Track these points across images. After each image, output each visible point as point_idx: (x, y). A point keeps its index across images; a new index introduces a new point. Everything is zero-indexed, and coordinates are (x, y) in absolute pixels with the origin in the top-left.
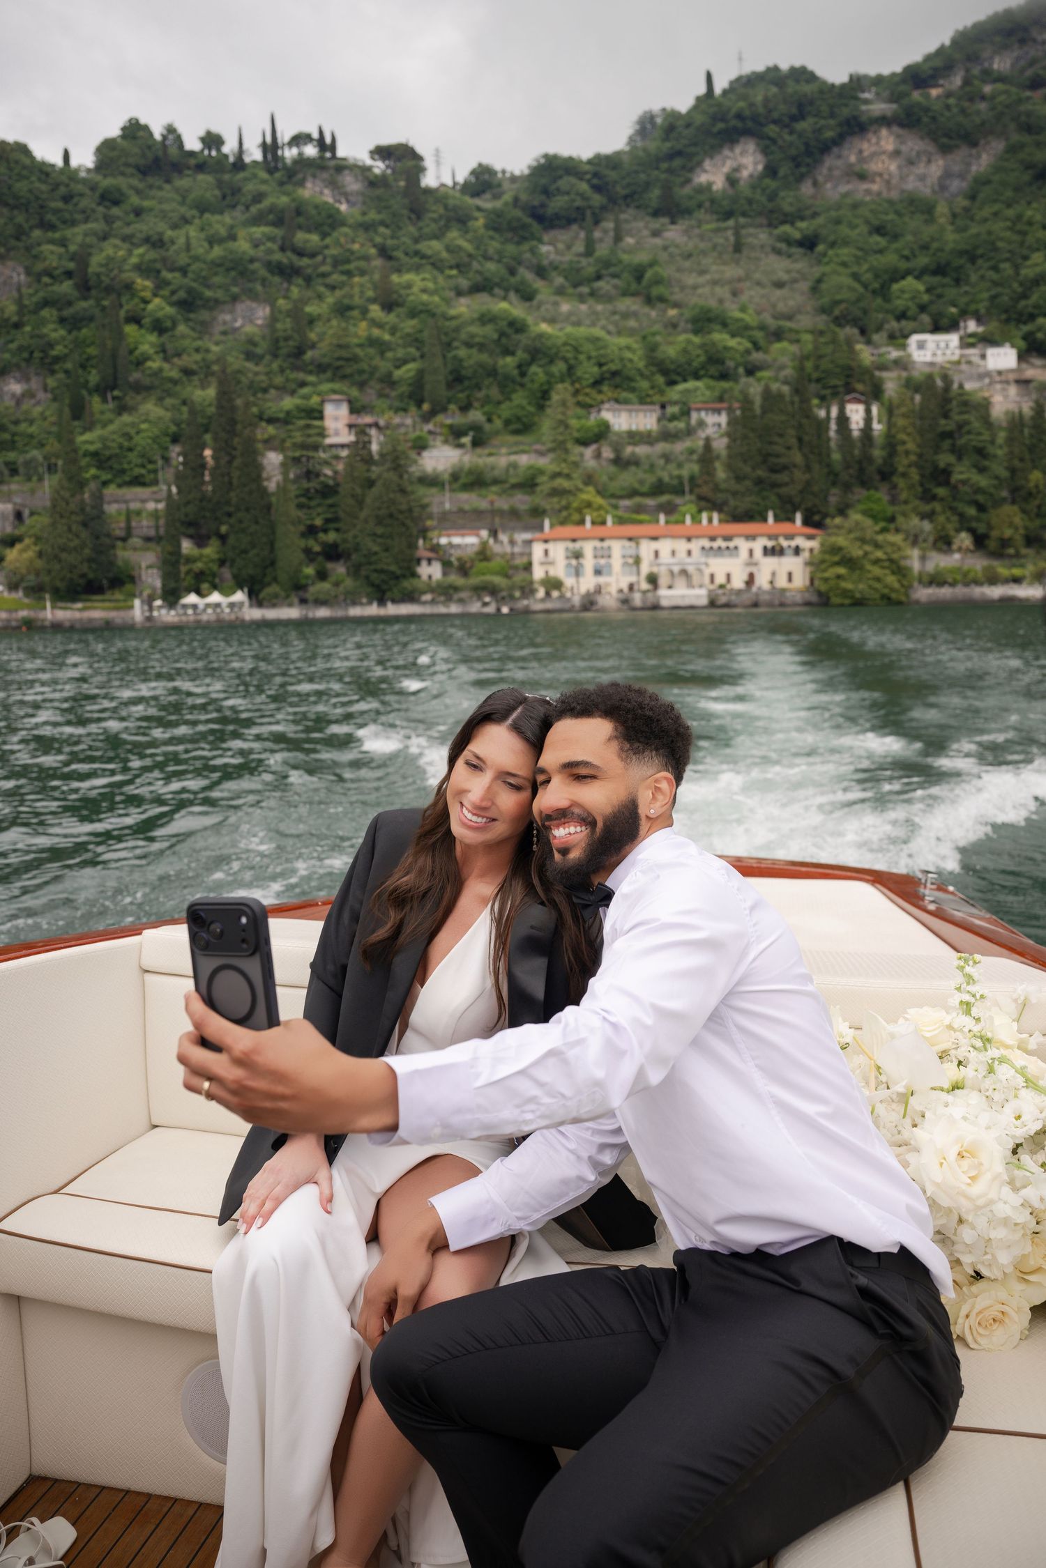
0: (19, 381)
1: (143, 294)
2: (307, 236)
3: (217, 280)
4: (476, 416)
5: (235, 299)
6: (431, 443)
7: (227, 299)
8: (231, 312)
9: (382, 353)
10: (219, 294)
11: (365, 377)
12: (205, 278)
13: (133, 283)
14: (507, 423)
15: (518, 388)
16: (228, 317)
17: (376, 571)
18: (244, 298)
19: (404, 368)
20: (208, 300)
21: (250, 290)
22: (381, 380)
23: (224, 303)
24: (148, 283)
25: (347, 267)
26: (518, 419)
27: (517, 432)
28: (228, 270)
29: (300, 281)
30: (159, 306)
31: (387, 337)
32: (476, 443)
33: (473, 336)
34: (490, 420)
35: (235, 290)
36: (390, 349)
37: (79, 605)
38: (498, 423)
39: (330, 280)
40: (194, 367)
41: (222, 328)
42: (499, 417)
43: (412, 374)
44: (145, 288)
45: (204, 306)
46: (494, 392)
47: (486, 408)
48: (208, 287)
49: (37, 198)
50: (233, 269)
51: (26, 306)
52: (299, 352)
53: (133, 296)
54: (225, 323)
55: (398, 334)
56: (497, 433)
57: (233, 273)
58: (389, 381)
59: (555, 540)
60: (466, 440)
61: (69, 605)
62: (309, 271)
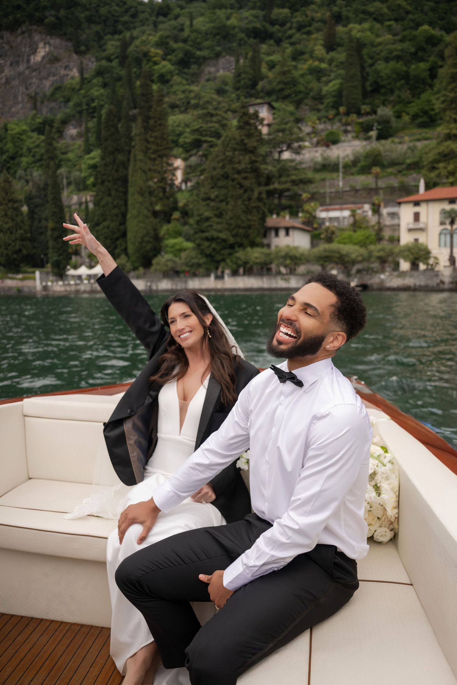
0: (75, 127)
1: (155, 59)
2: (281, 10)
3: (206, 44)
4: (385, 111)
5: (218, 55)
6: (343, 138)
7: (212, 55)
8: (215, 66)
9: (319, 80)
10: (205, 53)
11: (301, 96)
12: (198, 43)
13: (149, 52)
14: (415, 117)
15: (427, 88)
16: (212, 69)
17: (207, 239)
18: (224, 54)
19: (331, 84)
20: (198, 58)
21: (230, 49)
22: (314, 98)
23: (209, 58)
24: (160, 51)
25: (308, 29)
26: (425, 113)
27: (423, 125)
28: (215, 36)
29: (272, 42)
30: (165, 66)
31: (324, 66)
32: (381, 137)
33: (391, 52)
34: (399, 117)
35: (218, 49)
36: (326, 75)
37: (20, 276)
38: (406, 118)
39: (293, 40)
40: (178, 103)
41: (207, 77)
42: (408, 114)
43: (337, 87)
44: (156, 55)
45: (195, 63)
46: (406, 94)
47: (397, 108)
48: (200, 49)
49: (114, 16)
50: (218, 34)
51: (86, 79)
52: (254, 85)
53: (149, 60)
54: (210, 73)
55: (334, 64)
56: (404, 128)
57: (218, 37)
58: (319, 98)
59: (427, 201)
60: (373, 133)
61: (15, 276)
62: (280, 35)
